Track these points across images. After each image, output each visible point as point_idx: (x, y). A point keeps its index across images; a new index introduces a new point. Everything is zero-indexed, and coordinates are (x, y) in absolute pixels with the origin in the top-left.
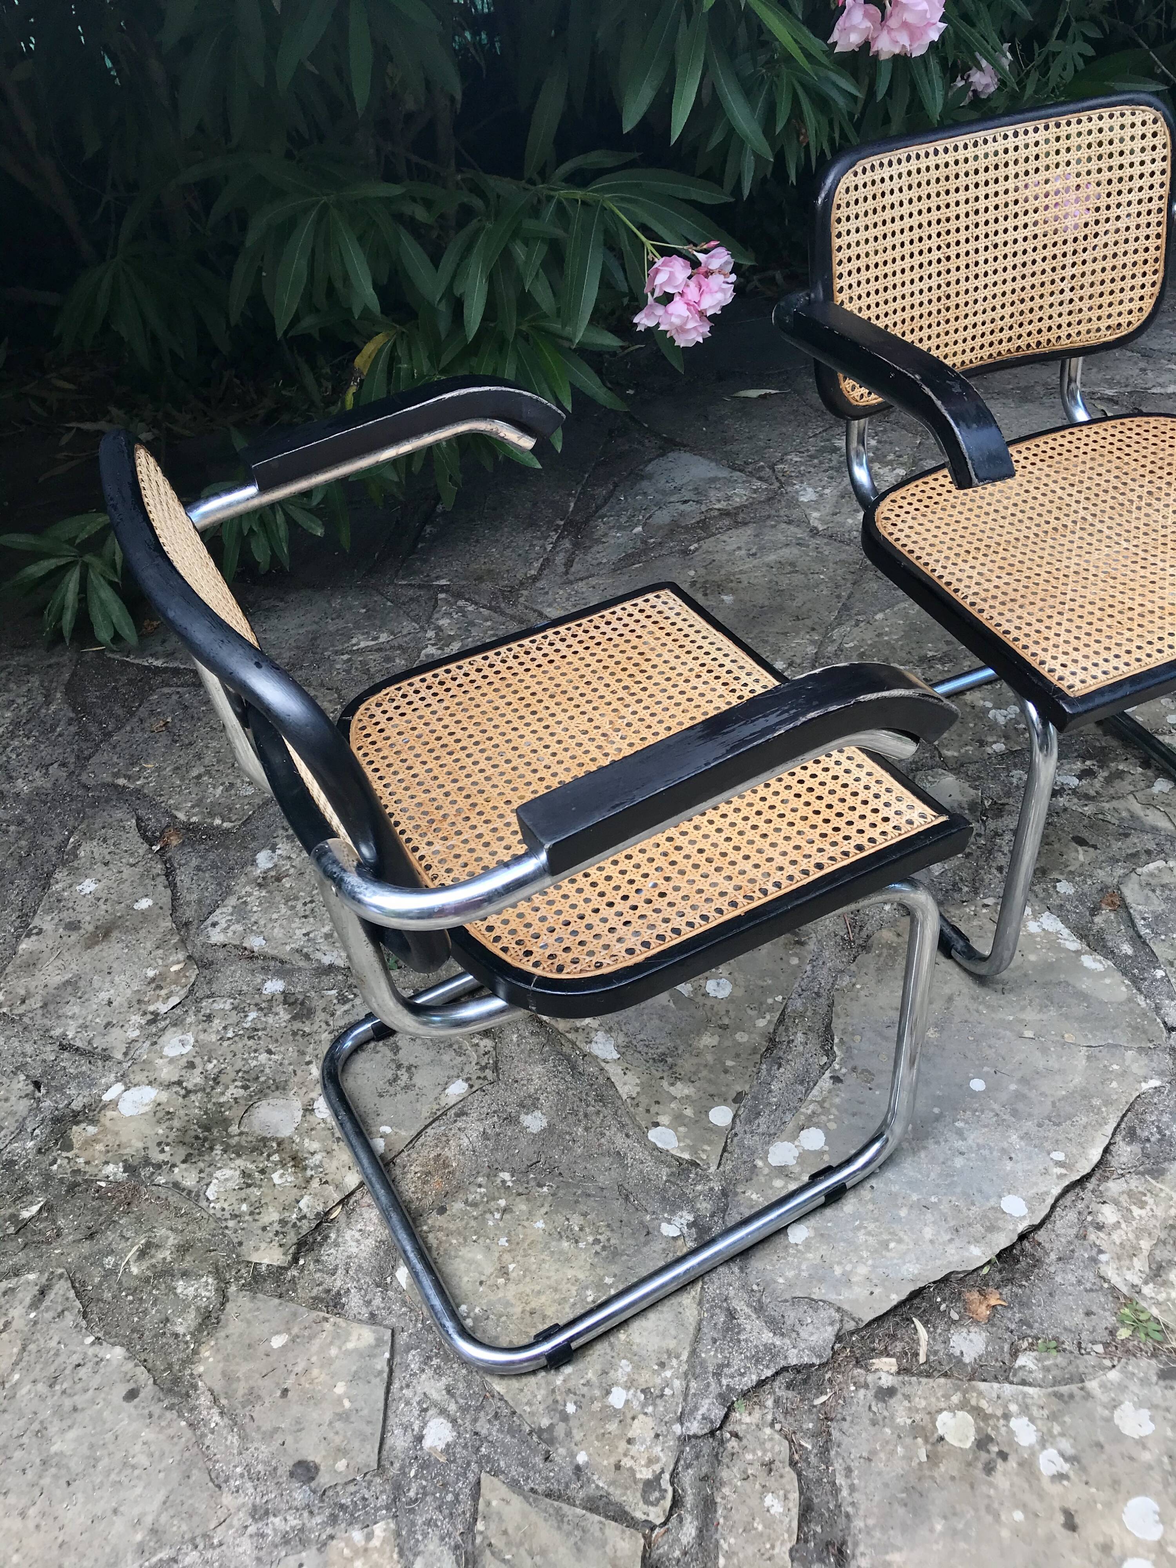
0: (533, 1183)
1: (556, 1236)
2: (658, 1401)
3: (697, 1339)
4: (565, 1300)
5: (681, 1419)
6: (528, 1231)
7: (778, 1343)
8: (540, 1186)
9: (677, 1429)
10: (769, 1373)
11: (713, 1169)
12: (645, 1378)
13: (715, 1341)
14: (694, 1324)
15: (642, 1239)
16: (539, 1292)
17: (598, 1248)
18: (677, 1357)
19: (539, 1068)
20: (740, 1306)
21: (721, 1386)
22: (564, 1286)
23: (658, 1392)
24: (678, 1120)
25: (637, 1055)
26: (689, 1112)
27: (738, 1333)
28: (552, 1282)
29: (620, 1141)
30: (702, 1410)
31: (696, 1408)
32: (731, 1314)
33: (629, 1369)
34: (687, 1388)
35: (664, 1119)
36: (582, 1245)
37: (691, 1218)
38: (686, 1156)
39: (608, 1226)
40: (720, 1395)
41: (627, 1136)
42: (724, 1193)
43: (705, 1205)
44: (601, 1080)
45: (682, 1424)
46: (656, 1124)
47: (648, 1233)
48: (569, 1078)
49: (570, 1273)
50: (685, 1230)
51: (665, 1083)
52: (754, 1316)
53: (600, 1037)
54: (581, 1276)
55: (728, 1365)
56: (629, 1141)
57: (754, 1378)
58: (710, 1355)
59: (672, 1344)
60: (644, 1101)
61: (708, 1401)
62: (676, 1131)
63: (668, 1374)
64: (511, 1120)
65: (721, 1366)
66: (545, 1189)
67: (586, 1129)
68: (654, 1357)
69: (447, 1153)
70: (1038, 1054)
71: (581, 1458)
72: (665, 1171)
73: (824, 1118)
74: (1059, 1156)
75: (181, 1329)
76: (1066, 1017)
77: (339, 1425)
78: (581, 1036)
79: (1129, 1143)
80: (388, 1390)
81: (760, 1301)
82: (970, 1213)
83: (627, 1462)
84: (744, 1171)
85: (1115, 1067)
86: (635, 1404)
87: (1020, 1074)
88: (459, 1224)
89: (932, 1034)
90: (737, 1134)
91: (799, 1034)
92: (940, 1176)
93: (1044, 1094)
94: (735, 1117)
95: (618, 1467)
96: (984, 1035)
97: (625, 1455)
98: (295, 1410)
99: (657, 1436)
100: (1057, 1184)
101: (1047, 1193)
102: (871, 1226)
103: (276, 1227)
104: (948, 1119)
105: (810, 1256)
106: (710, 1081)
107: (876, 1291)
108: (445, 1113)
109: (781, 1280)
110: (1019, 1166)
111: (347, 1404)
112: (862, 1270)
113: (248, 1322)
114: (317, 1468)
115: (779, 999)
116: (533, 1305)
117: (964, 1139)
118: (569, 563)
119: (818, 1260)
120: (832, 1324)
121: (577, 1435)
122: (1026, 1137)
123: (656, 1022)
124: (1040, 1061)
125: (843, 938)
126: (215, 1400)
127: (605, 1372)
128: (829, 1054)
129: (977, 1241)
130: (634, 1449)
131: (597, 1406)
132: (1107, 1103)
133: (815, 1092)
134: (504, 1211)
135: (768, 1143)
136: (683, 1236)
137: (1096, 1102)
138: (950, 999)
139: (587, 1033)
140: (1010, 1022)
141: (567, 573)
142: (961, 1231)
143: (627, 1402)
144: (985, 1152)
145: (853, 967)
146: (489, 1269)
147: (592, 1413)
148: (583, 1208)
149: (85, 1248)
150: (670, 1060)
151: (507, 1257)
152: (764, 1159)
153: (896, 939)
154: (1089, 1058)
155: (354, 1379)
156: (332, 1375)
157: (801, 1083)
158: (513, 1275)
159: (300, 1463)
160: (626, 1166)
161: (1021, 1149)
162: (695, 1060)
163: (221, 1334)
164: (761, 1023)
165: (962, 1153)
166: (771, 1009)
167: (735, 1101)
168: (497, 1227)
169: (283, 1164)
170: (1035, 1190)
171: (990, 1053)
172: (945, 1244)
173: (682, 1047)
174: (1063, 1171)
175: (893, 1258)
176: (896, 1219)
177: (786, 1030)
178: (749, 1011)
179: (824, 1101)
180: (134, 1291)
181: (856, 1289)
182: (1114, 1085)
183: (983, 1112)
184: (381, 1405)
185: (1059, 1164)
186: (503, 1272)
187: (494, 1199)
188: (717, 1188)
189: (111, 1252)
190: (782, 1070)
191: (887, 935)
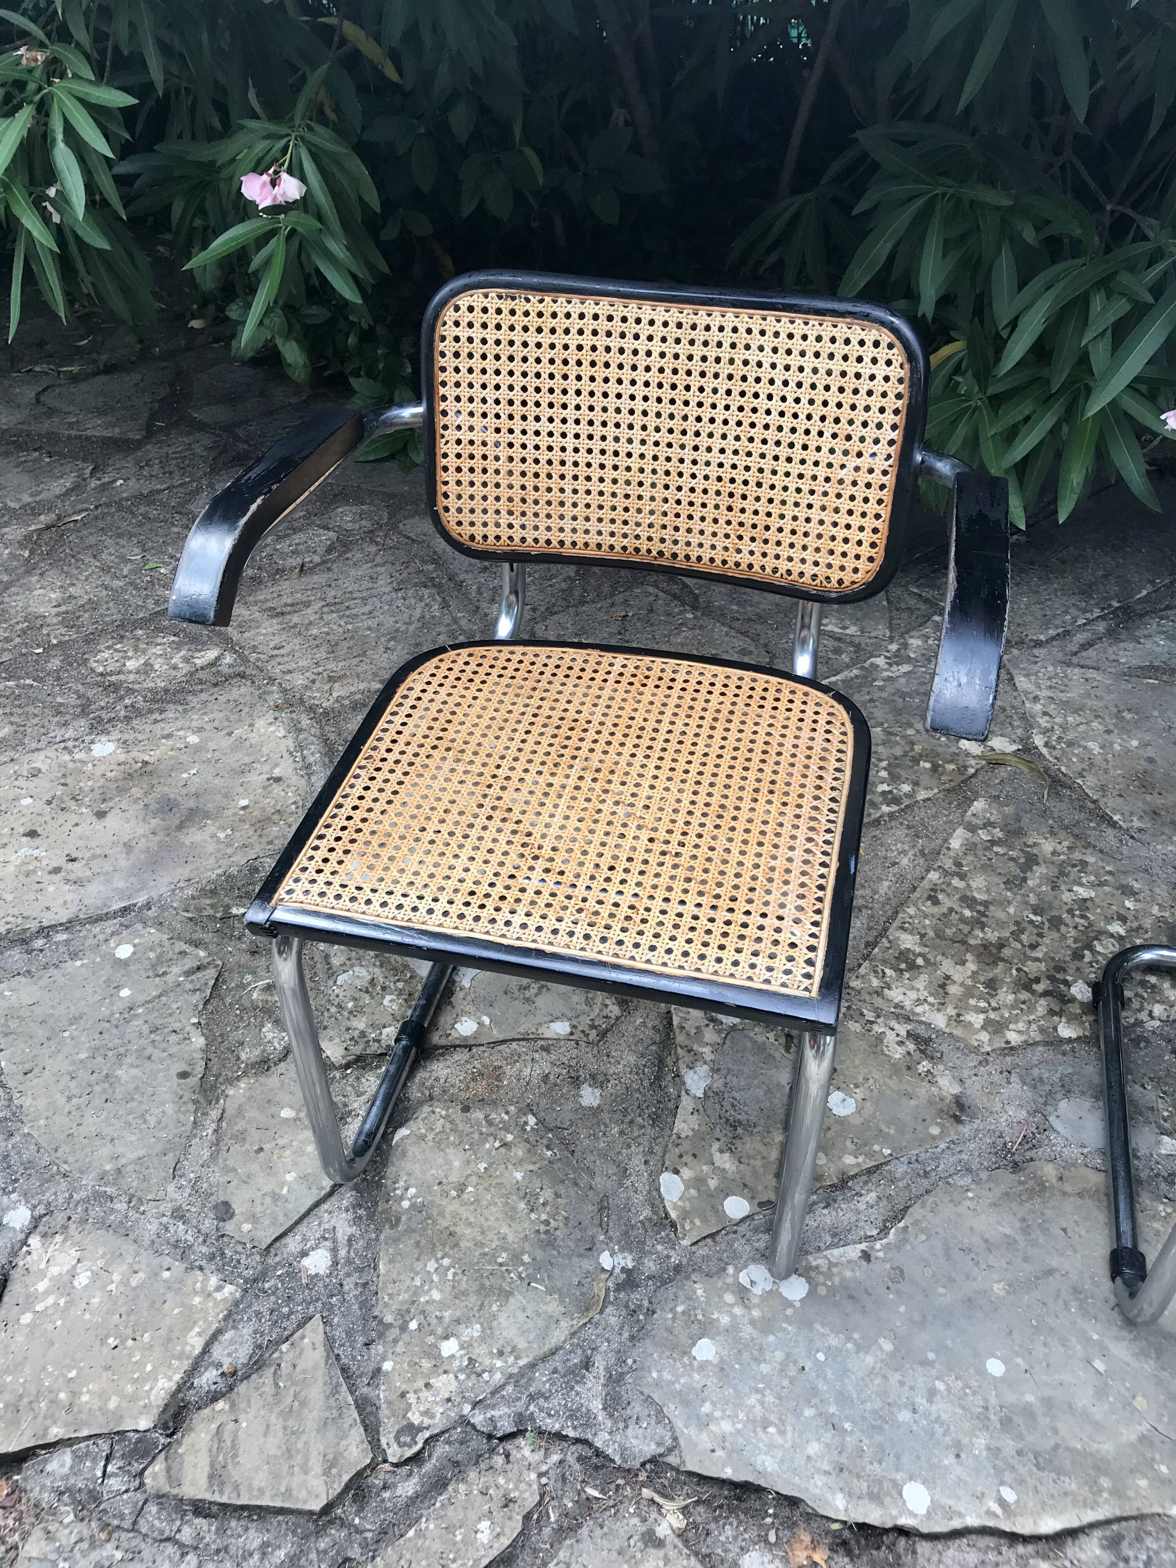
0: (545, 1141)
1: (522, 1194)
2: (473, 1377)
3: (544, 1359)
4: (482, 1245)
5: (475, 1405)
6: (506, 1174)
7: (600, 1418)
8: (548, 1147)
9: (467, 1409)
10: (572, 1434)
11: (685, 1243)
12: (479, 1351)
13: (555, 1371)
14: (553, 1345)
15: (582, 1250)
16: (470, 1224)
17: (543, 1228)
18: (517, 1358)
19: (632, 1059)
20: (600, 1364)
21: (527, 1409)
22: (491, 1235)
23: (479, 1370)
24: (699, 1182)
25: (717, 1106)
26: (713, 1183)
27: (577, 1382)
28: (486, 1225)
29: (636, 1163)
30: (496, 1413)
31: (493, 1407)
32: (587, 1364)
33: (476, 1334)
34: (503, 1387)
35: (686, 1173)
36: (533, 1216)
37: (630, 1265)
38: (673, 1215)
39: (567, 1219)
40: (520, 1414)
41: (646, 1162)
42: (678, 1269)
43: (651, 1264)
44: (671, 1105)
45: (473, 1409)
46: (676, 1172)
47: (590, 1249)
48: (646, 1083)
49: (504, 1229)
50: (617, 1271)
51: (716, 1146)
52: (602, 1381)
53: (703, 1069)
54: (510, 1238)
55: (546, 1399)
56: (643, 1167)
57: (557, 1426)
58: (541, 1378)
59: (522, 1344)
60: (686, 1146)
61: (506, 1410)
62: (687, 1188)
63: (499, 1363)
64: (576, 1082)
65: (541, 1394)
66: (549, 1153)
67: (622, 1133)
68: (501, 1342)
69: (508, 1070)
70: (1090, 1391)
71: (387, 1366)
72: (646, 1213)
73: (821, 1279)
74: (1009, 1495)
75: (243, 1056)
76: (1160, 1382)
77: (268, 1200)
78: (688, 1058)
79: (1103, 1547)
80: (317, 1205)
81: (622, 1375)
82: (869, 1467)
83: (411, 1398)
84: (713, 1266)
85: (1164, 1469)
86: (457, 1363)
87: (1049, 1392)
88: (467, 1129)
89: (998, 1288)
90: (735, 1232)
91: (873, 1195)
92: (875, 1412)
93: (1055, 1431)
94: (747, 1217)
95: (403, 1395)
96: (1052, 1329)
97: (415, 1392)
98: (254, 1167)
99: (449, 1400)
100: (979, 1516)
101: (960, 1515)
102: (770, 1399)
103: (356, 1034)
104: (934, 1372)
105: (697, 1377)
106: (755, 1172)
107: (719, 1453)
108: (535, 1040)
109: (655, 1375)
110: (958, 1470)
111: (285, 1191)
112: (726, 1426)
113: (282, 1085)
114: (232, 1215)
115: (886, 1152)
116: (458, 1229)
117: (930, 1400)
118: (1084, 647)
119: (699, 1386)
120: (658, 1444)
121: (400, 1348)
122: (994, 1452)
123: (760, 1092)
124: (1084, 1399)
125: (1005, 1144)
126: (220, 1119)
127: (458, 1322)
128: (884, 1231)
129: (850, 1495)
130: (425, 1394)
131: (431, 1340)
132: (1117, 1493)
133: (836, 1252)
134: (505, 1145)
135: (754, 1260)
136: (611, 1273)
137: (1105, 1482)
138: (1050, 1272)
139: (696, 1058)
140: (1089, 1340)
141: (1076, 654)
142: (845, 1474)
143: (453, 1356)
144: (939, 1430)
145: (984, 1175)
146: (454, 1178)
147: (423, 1343)
148: (562, 1190)
149: (245, 958)
150: (740, 1131)
151: (474, 1179)
152: (738, 1270)
153: (1054, 1181)
154: (1143, 1438)
155: (304, 1178)
156: (295, 1164)
157: (835, 1235)
158: (465, 1196)
159: (226, 1204)
160: (621, 1185)
161: (976, 1457)
162: (760, 1147)
163: (262, 1079)
164: (849, 1160)
165: (915, 1411)
166: (870, 1155)
167: (760, 1205)
168: (489, 1152)
169: (400, 992)
170: (951, 1502)
171: (1039, 1350)
172: (818, 1471)
173: (760, 1128)
174: (999, 1511)
175: (761, 1440)
176: (797, 1412)
177: (866, 1183)
178: (848, 1143)
179: (836, 1265)
180: (243, 1009)
181: (704, 1436)
182: (1143, 1483)
183: (975, 1393)
184: (303, 1210)
185: (1002, 1502)
186: (461, 1188)
187: (507, 1130)
188: (674, 1260)
189: (254, 973)
190: (825, 1211)
191: (1050, 1171)
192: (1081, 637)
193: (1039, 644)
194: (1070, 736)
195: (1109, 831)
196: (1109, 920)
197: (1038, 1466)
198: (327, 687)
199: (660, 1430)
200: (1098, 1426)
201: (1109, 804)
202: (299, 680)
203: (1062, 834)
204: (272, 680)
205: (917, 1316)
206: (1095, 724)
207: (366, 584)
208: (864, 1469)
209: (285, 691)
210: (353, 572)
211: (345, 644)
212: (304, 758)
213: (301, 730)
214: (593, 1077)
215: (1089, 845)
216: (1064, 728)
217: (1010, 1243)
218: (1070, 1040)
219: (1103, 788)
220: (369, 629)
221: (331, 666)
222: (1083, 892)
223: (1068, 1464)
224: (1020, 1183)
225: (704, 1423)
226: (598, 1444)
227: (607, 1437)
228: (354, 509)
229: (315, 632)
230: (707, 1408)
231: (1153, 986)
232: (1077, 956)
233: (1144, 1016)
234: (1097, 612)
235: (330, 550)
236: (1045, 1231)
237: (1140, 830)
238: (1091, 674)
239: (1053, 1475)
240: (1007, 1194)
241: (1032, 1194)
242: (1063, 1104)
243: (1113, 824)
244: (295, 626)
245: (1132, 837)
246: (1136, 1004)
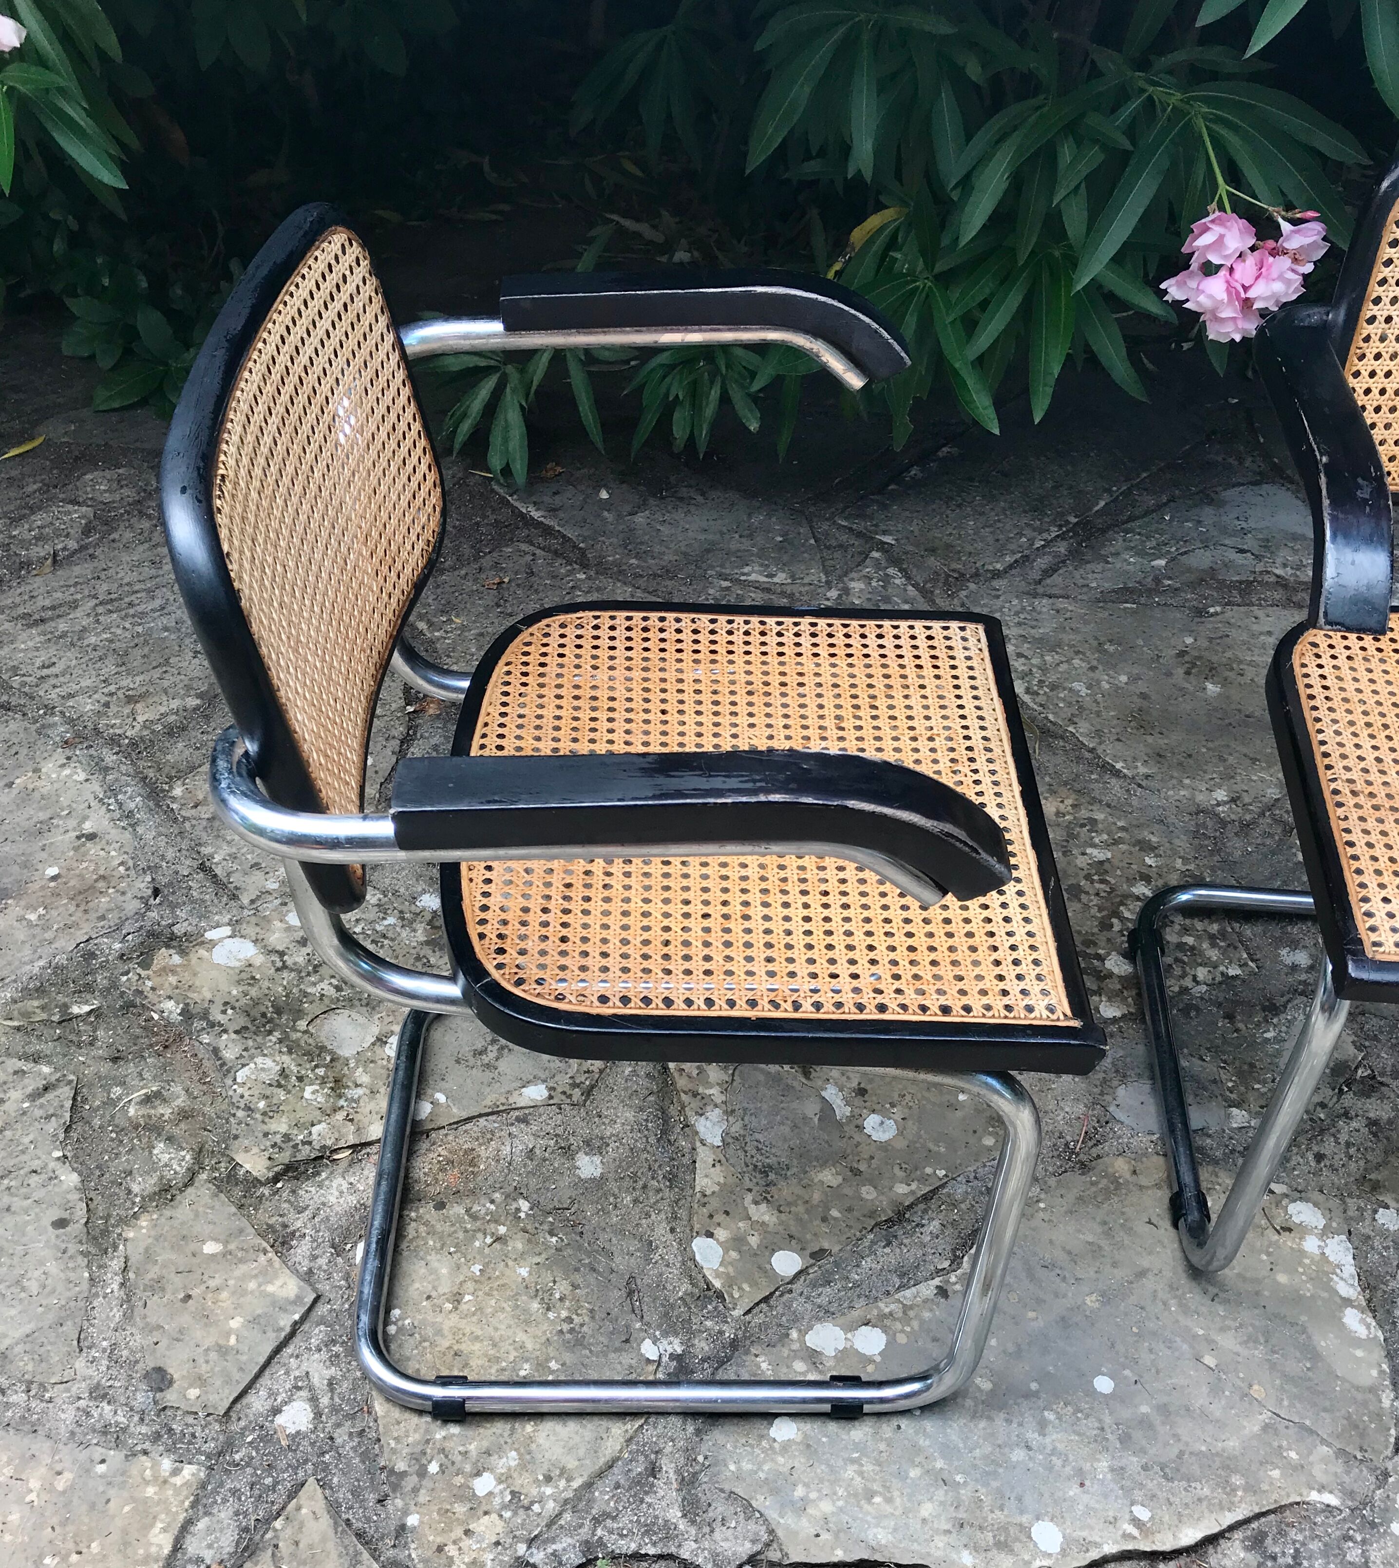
0: (546, 1227)
1: (532, 1292)
2: (521, 1512)
3: (600, 1474)
4: (498, 1360)
5: (531, 1542)
6: (508, 1272)
7: (681, 1527)
8: (552, 1233)
9: (521, 1549)
10: (652, 1551)
11: (737, 1313)
12: (523, 1482)
13: (617, 1486)
14: (608, 1458)
15: (617, 1344)
16: (477, 1338)
17: (566, 1327)
18: (569, 1480)
19: (630, 1115)
20: (668, 1467)
21: (594, 1535)
22: (505, 1346)
23: (526, 1502)
24: (738, 1242)
25: (741, 1153)
26: (754, 1241)
27: (647, 1493)
28: (497, 1335)
29: (661, 1232)
30: (558, 1546)
31: (553, 1540)
32: (653, 1470)
33: (513, 1463)
34: (559, 1515)
35: (722, 1234)
36: (551, 1315)
37: (679, 1350)
38: (717, 1284)
39: (592, 1311)
40: (587, 1542)
41: (672, 1230)
42: (734, 1344)
43: (703, 1344)
44: (686, 1160)
45: (529, 1547)
46: (710, 1235)
47: (627, 1341)
48: (652, 1140)
49: (520, 1337)
50: (665, 1359)
51: (749, 1197)
52: (675, 1486)
53: (715, 1114)
54: (529, 1346)
55: (614, 1518)
56: (670, 1236)
57: (633, 1546)
58: (603, 1497)
59: (571, 1464)
60: (714, 1203)
61: (569, 1540)
62: (726, 1251)
63: (549, 1491)
64: (568, 1152)
65: (606, 1515)
66: (554, 1239)
67: (636, 1201)
68: (545, 1467)
69: (482, 1151)
70: (1205, 1389)
71: (412, 1520)
72: (685, 1287)
73: (898, 1326)
74: (1143, 1513)
75: (136, 1188)
76: (1273, 1366)
77: (213, 1355)
78: (695, 1104)
79: (1247, 1549)
80: (277, 1350)
81: (695, 1475)
82: (990, 1516)
83: (452, 1551)
84: (773, 1334)
85: (1293, 1455)
86: (497, 1501)
87: (1165, 1399)
88: (447, 1228)
89: (1091, 1301)
90: (790, 1291)
91: (936, 1223)
92: (985, 1457)
93: (1177, 1437)
94: (800, 1272)
95: (440, 1549)
96: (1154, 1334)
97: (455, 1542)
98: (185, 1319)
99: (497, 1543)
100: (1116, 1542)
101: (1097, 1545)
102: (868, 1467)
103: (278, 1139)
104: (1041, 1403)
105: (781, 1460)
106: (799, 1220)
107: (825, 1536)
108: (507, 1111)
109: (732, 1467)
110: (1086, 1498)
111: (233, 1341)
112: (826, 1507)
113: (197, 1215)
114: (171, 1382)
115: (941, 1173)
116: (463, 1347)
117: (1043, 1434)
118: (1049, 572)
119: (786, 1470)
120: (753, 1542)
121: (423, 1497)
122: (1119, 1471)
123: (786, 1129)
124: (1200, 1398)
125: (1067, 1145)
126: (125, 1269)
127: (488, 1453)
128: (956, 1261)
129: (976, 1549)
130: (466, 1543)
131: (459, 1480)
132: (1251, 1489)
133: (908, 1293)
134: (498, 1239)
135: (819, 1319)
136: (659, 1363)
137: (1237, 1480)
138: (1142, 1274)
139: (704, 1104)
140: (1195, 1336)
141: (1039, 582)
142: (967, 1529)
143: (490, 1494)
144: (1057, 1462)
145: (1052, 1181)
146: (445, 1288)
147: (450, 1485)
148: (578, 1278)
149: (105, 1068)
150: (772, 1176)
151: (470, 1286)
152: (803, 1333)
153: (1128, 1175)
154: (1266, 1427)
155: (254, 1321)
156: (237, 1307)
157: (902, 1275)
158: (463, 1307)
159: (160, 1370)
160: (648, 1261)
161: (1102, 1481)
162: (799, 1191)
163: (167, 1213)
164: (901, 1189)
165: (1029, 1448)
166: (924, 1179)
167: (813, 1255)
168: (480, 1250)
169: (323, 1081)
170: (1084, 1534)
171: (1146, 1358)
172: (937, 1531)
173: (794, 1170)
174: (1135, 1532)
175: (868, 1513)
176: (901, 1475)
177: (925, 1211)
178: (897, 1170)
179: (911, 1307)
180: (120, 1130)
181: (804, 1522)
182: (1276, 1473)
183: (1087, 1416)
184: (262, 1360)
185: (1136, 1522)
186: (457, 1299)
187: (497, 1222)
188: (729, 1333)
189: (123, 1084)
190: (887, 1250)
191: (1121, 1166)
192: (1042, 562)
193: (997, 575)
194: (1052, 678)
195: (1114, 781)
196: (1131, 881)
197: (1165, 1476)
198: (127, 710)
199: (752, 1526)
200: (1221, 1424)
201: (1109, 751)
202: (88, 706)
203: (1063, 791)
204: (50, 709)
205: (1011, 1348)
206: (1076, 662)
207: (148, 571)
208: (985, 1519)
209: (71, 722)
210: (125, 558)
211: (137, 653)
212: (120, 805)
213: (106, 770)
214: (587, 1143)
215: (1094, 801)
216: (1044, 669)
217: (1095, 1251)
218: (1115, 1020)
219: (1099, 733)
220: (166, 629)
221: (126, 682)
222: (1098, 854)
223: (1196, 1469)
224: (1093, 1184)
225: (802, 1507)
226: (685, 1554)
227: (694, 1546)
228: (108, 474)
229: (93, 640)
230: (800, 1492)
231: (1193, 948)
232: (1105, 925)
233: (1188, 982)
234: (1054, 532)
235: (87, 531)
236: (1129, 1231)
237: (1147, 777)
238: (1061, 603)
239: (1184, 1484)
240: (1080, 1198)
241: (1107, 1194)
242: (1121, 1091)
243: (1117, 774)
244: (64, 635)
245: (1140, 786)
246: (1177, 971)
